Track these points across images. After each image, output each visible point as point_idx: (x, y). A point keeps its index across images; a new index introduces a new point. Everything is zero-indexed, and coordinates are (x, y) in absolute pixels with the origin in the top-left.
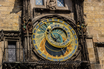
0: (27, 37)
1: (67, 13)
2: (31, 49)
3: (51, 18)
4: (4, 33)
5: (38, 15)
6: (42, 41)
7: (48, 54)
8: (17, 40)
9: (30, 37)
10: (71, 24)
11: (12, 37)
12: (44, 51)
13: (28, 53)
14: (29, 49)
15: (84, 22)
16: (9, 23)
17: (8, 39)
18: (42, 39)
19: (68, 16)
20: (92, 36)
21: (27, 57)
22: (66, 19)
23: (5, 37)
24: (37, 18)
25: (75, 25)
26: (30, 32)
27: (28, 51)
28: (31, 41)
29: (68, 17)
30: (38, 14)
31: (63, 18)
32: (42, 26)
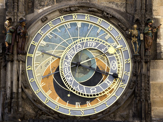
0: (12, 61)
2: (20, 90)
6: (48, 69)
7: (58, 98)
9: (21, 62)
10: (119, 26)
12: (50, 92)
13: (11, 98)
14: (15, 90)
15: (151, 22)
18: (48, 64)
22: (107, 14)
25: (127, 29)
27: (12, 93)
28: (21, 72)
32: (51, 34)
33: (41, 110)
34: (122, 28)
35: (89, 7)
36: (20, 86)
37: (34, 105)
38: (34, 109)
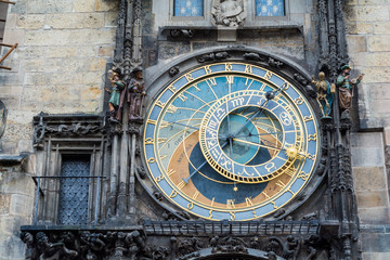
1: (285, 37)
2: (132, 179)
3: (219, 60)
4: (48, 124)
5: (173, 54)
6: (181, 149)
7: (197, 192)
8: (94, 148)
9: (134, 136)
10: (295, 78)
11: (76, 136)
12: (182, 184)
14: (123, 179)
15: (348, 68)
16: (71, 88)
17: (61, 143)
18: (179, 140)
19: (290, 49)
20: (383, 122)
21: (113, 207)
22: (276, 60)
23: (50, 139)
24: (166, 63)
25: (309, 82)
26: (132, 117)
27: (119, 185)
28: (134, 150)
29: (289, 54)
30: (171, 51)
31: (265, 57)
32: (185, 94)
33: (168, 212)
34: (300, 82)
35: (244, 52)
36: (132, 173)
37: (156, 204)
38: (155, 212)
